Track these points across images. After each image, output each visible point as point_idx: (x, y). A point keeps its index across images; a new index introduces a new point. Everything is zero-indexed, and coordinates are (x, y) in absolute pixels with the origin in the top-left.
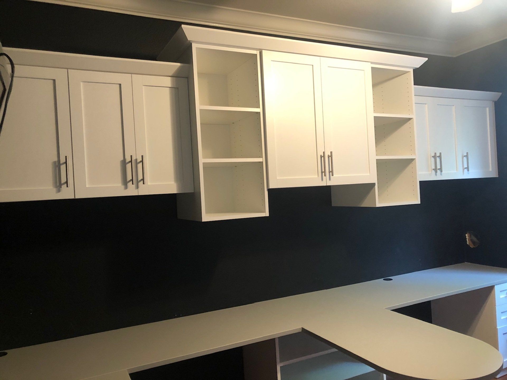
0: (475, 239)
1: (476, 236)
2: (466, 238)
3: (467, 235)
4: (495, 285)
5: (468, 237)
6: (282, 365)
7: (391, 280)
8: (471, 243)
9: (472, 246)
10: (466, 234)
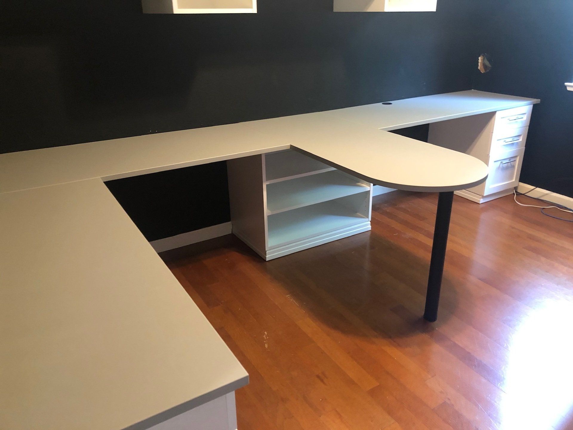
0: (487, 63)
1: (489, 61)
2: (479, 61)
3: (480, 58)
4: (498, 111)
5: (481, 60)
6: (268, 183)
7: (390, 104)
8: (482, 67)
9: (483, 71)
10: (479, 56)
